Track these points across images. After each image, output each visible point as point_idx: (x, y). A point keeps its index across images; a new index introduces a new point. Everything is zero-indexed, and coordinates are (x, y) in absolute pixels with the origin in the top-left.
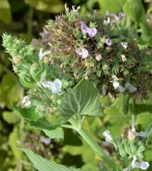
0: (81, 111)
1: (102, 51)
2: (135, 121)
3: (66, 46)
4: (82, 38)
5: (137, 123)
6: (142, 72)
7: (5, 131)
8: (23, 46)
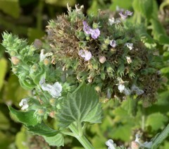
0: (81, 117)
1: (106, 53)
2: (145, 122)
3: (68, 48)
4: (85, 40)
5: (147, 125)
6: (149, 74)
7: (14, 130)
8: (24, 47)
